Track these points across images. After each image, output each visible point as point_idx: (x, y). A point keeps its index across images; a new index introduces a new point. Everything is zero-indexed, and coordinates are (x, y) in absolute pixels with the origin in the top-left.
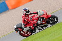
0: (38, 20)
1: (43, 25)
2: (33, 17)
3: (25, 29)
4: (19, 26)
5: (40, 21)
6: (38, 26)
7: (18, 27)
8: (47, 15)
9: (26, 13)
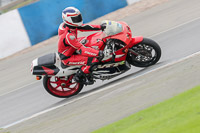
0: (102, 48)
1: (116, 65)
2: (90, 37)
3: (64, 72)
4: (47, 61)
5: (108, 51)
6: (100, 67)
7: (44, 62)
8: (130, 35)
9: (71, 21)
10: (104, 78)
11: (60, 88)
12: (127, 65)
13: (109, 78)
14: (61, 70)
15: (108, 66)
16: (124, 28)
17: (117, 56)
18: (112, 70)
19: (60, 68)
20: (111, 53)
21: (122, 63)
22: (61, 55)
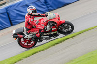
0: (46, 25)
2: (40, 20)
3: (28, 36)
4: (20, 31)
8: (59, 19)
10: (46, 40)
11: (26, 44)
12: (58, 33)
13: (49, 39)
14: (26, 35)
15: (49, 34)
16: (56, 16)
17: (53, 29)
18: (51, 36)
19: (26, 34)
20: (50, 28)
21: (56, 32)
22: (26, 28)
